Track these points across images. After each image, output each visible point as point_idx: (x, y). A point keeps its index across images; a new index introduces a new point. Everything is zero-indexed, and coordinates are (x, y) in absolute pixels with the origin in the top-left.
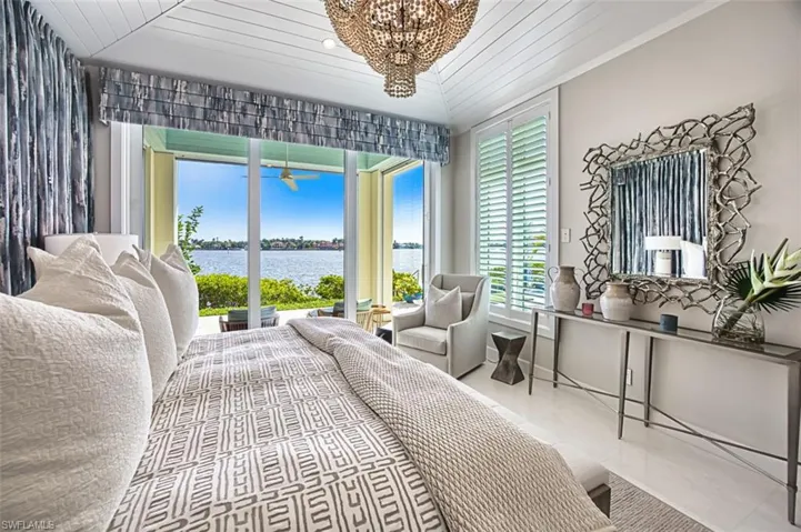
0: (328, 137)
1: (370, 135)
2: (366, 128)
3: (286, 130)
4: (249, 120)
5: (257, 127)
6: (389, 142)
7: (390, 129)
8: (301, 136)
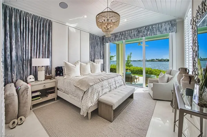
0: (135, 36)
1: (145, 32)
2: (144, 31)
3: (126, 38)
4: (120, 38)
5: (121, 39)
6: (151, 32)
7: (151, 29)
8: (129, 38)
